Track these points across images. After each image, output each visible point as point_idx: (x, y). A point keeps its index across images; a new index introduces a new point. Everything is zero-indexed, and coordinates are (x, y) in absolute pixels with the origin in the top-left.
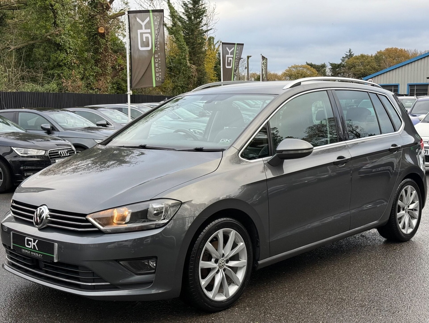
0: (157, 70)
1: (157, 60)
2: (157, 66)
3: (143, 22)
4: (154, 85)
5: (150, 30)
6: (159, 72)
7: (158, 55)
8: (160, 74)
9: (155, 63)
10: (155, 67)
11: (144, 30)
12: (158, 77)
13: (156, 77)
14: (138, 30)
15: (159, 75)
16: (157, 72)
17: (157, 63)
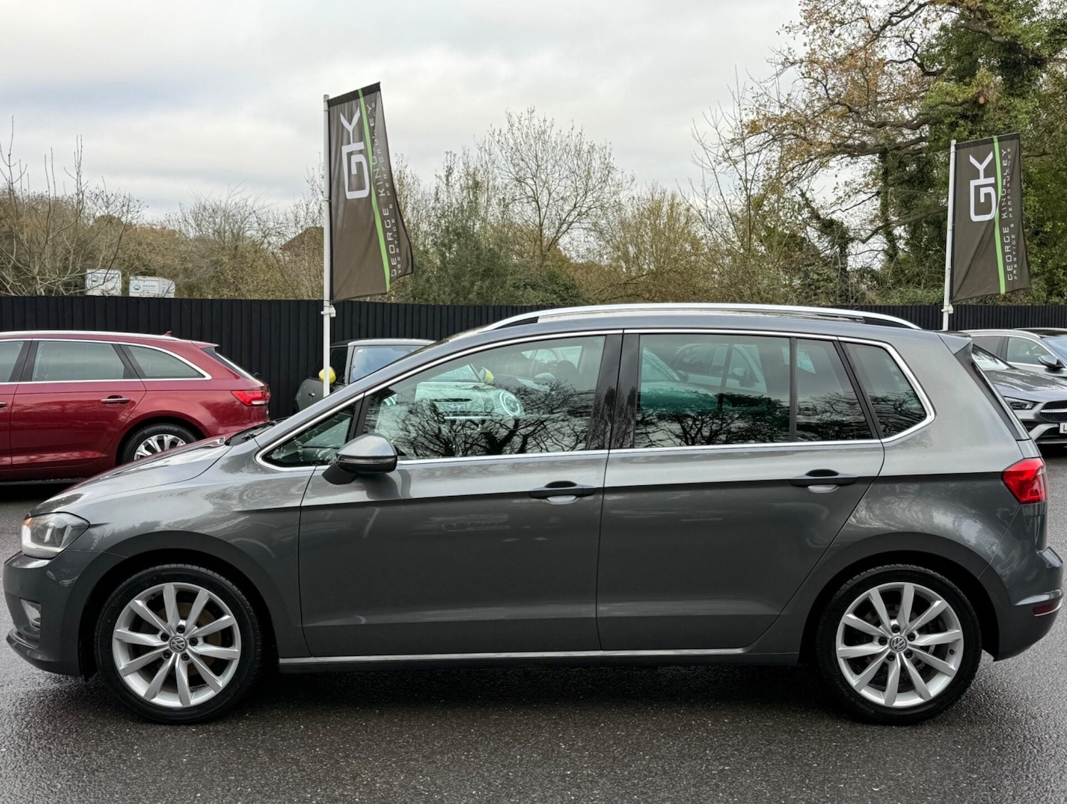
0: (1009, 258)
1: (1007, 239)
2: (1008, 251)
3: (981, 162)
4: (1003, 291)
5: (993, 178)
6: (1013, 263)
7: (1010, 227)
8: (1016, 266)
9: (1003, 245)
10: (1004, 254)
11: (982, 181)
12: (1011, 272)
13: (1006, 273)
14: (971, 182)
15: (1014, 268)
16: (1010, 264)
17: (1007, 244)
